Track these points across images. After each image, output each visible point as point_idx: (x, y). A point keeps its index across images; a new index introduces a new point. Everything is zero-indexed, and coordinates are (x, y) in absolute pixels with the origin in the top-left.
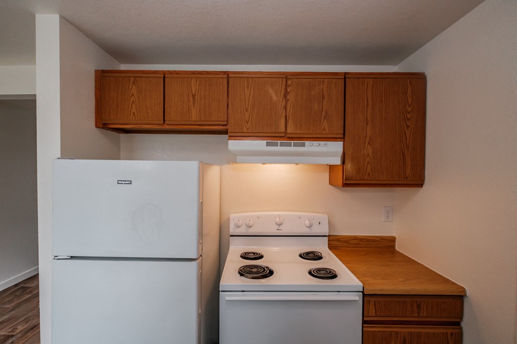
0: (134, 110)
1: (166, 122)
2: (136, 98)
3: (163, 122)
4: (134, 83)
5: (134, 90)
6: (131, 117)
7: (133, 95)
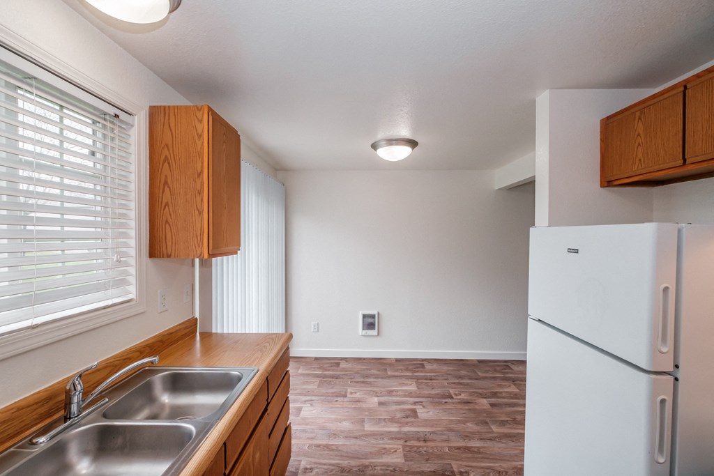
0: (640, 155)
1: (688, 161)
2: (643, 138)
3: (682, 161)
4: (640, 118)
5: (640, 127)
6: (636, 166)
7: (639, 135)
